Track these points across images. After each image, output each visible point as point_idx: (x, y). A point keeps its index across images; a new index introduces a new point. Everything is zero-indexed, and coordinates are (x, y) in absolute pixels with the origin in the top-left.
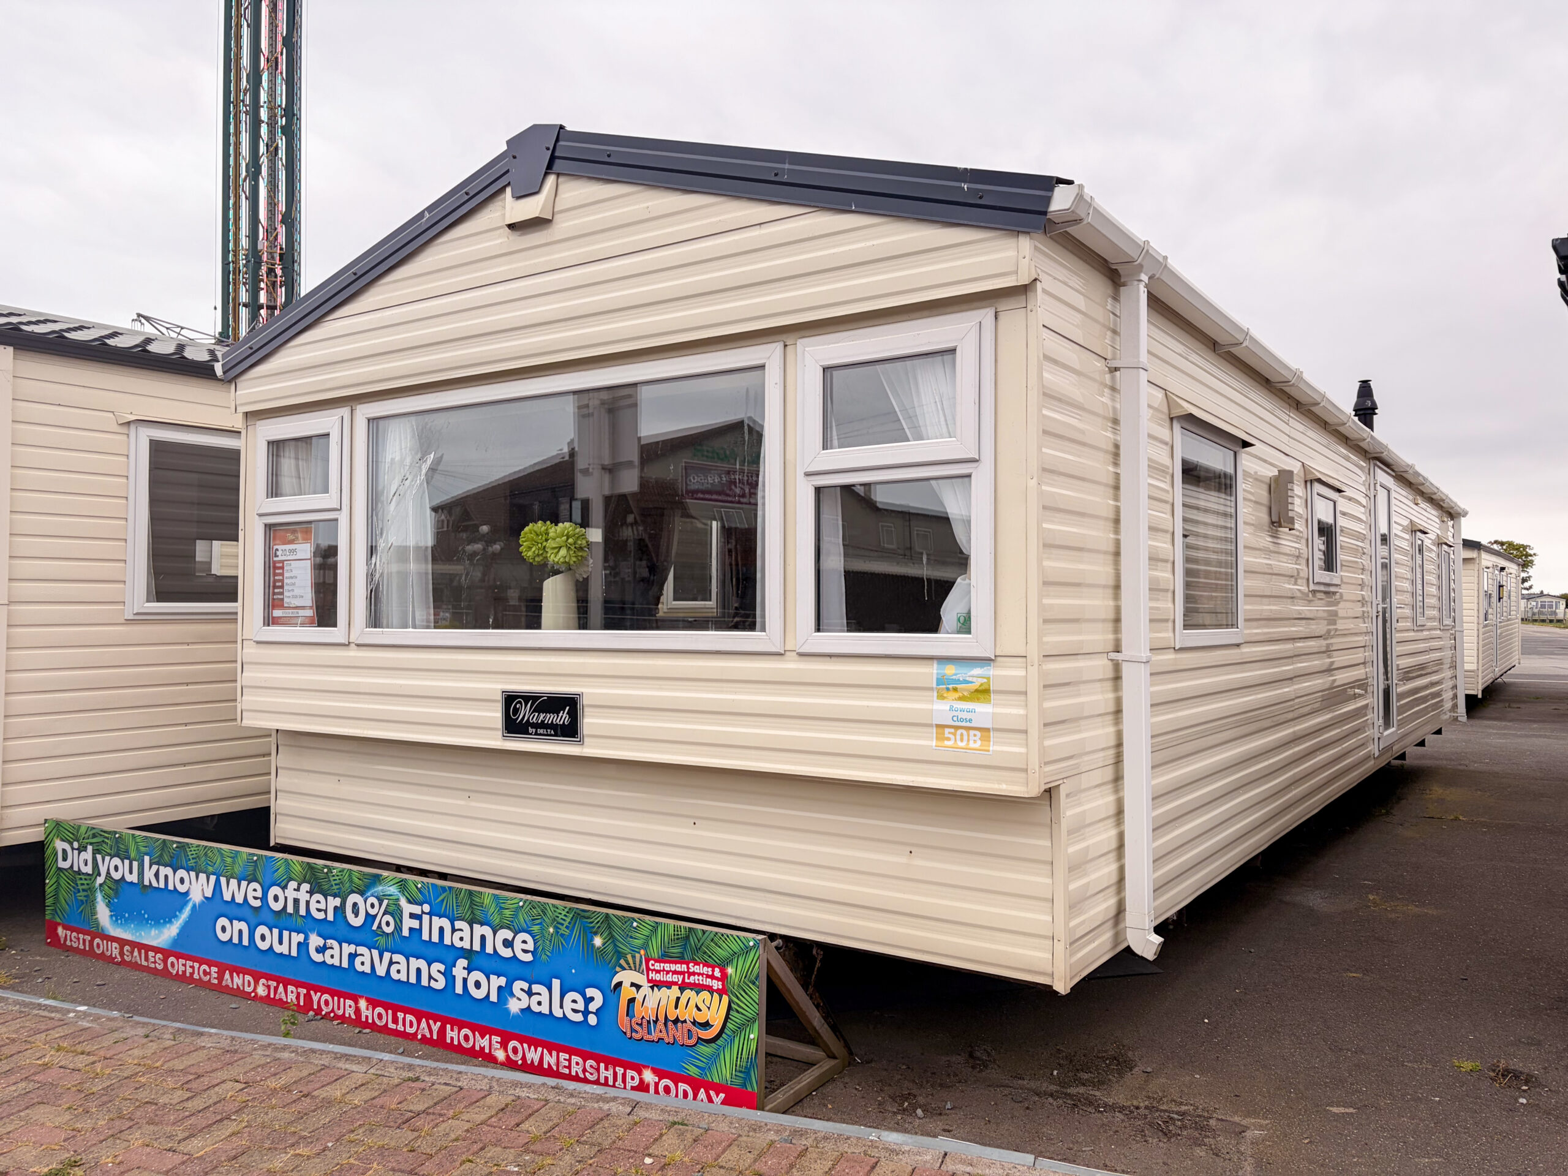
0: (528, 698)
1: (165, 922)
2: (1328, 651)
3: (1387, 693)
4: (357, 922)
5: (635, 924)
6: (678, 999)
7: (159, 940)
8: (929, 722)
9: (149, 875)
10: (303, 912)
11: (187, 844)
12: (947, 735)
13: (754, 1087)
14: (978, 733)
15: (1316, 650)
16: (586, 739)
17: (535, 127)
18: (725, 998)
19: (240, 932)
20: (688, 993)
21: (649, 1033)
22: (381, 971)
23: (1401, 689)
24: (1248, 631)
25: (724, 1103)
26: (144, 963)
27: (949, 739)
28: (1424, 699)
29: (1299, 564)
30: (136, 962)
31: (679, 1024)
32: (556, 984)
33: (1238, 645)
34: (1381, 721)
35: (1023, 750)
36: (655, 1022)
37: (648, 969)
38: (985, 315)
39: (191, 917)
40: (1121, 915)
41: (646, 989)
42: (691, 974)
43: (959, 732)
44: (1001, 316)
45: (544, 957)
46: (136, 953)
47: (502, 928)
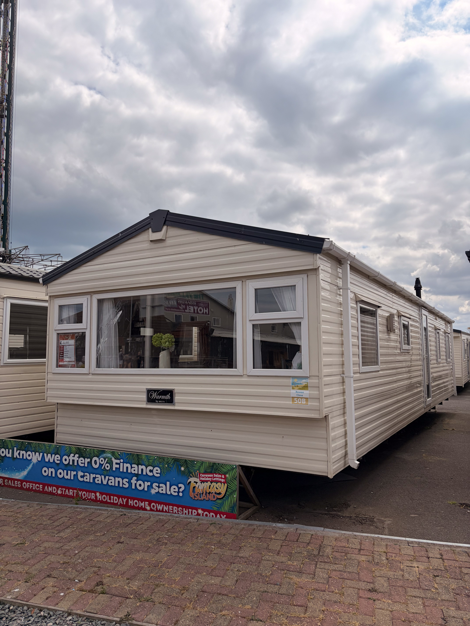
0: (155, 391)
1: (22, 470)
2: (409, 372)
3: (428, 386)
4: (96, 466)
5: (195, 462)
6: (210, 486)
7: (20, 477)
8: (289, 396)
9: (16, 454)
10: (76, 464)
11: (32, 443)
12: (295, 400)
13: (236, 512)
14: (305, 399)
15: (405, 371)
16: (176, 404)
17: (159, 210)
18: (226, 485)
19: (52, 472)
20: (213, 484)
21: (200, 497)
22: (105, 482)
23: (433, 384)
24: (381, 366)
25: (226, 518)
26: (13, 485)
27: (296, 401)
28: (442, 388)
29: (397, 344)
30: (10, 485)
31: (211, 494)
32: (168, 483)
33: (379, 371)
34: (426, 396)
35: (318, 404)
36: (202, 494)
37: (200, 477)
38: (305, 276)
39: (32, 468)
40: (347, 456)
41: (199, 483)
42: (214, 477)
43: (299, 399)
44: (309, 276)
45: (164, 474)
46: (10, 482)
47: (149, 466)
